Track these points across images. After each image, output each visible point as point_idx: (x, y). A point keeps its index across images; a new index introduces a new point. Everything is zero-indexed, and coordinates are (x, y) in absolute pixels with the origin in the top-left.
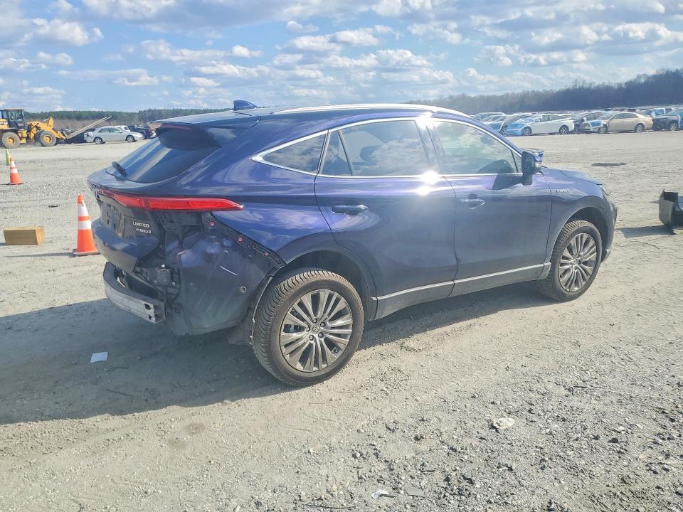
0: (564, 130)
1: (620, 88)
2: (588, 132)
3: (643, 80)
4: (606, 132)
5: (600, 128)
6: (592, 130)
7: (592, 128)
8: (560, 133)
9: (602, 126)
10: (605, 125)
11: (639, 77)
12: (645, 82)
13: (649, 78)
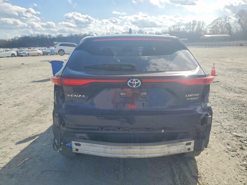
0: (13, 55)
1: (9, 41)
2: (22, 56)
3: (17, 39)
4: (29, 56)
5: (26, 55)
6: (24, 55)
7: (23, 55)
8: (12, 56)
9: (27, 54)
10: (28, 53)
11: (15, 37)
12: (18, 39)
13: (19, 38)
